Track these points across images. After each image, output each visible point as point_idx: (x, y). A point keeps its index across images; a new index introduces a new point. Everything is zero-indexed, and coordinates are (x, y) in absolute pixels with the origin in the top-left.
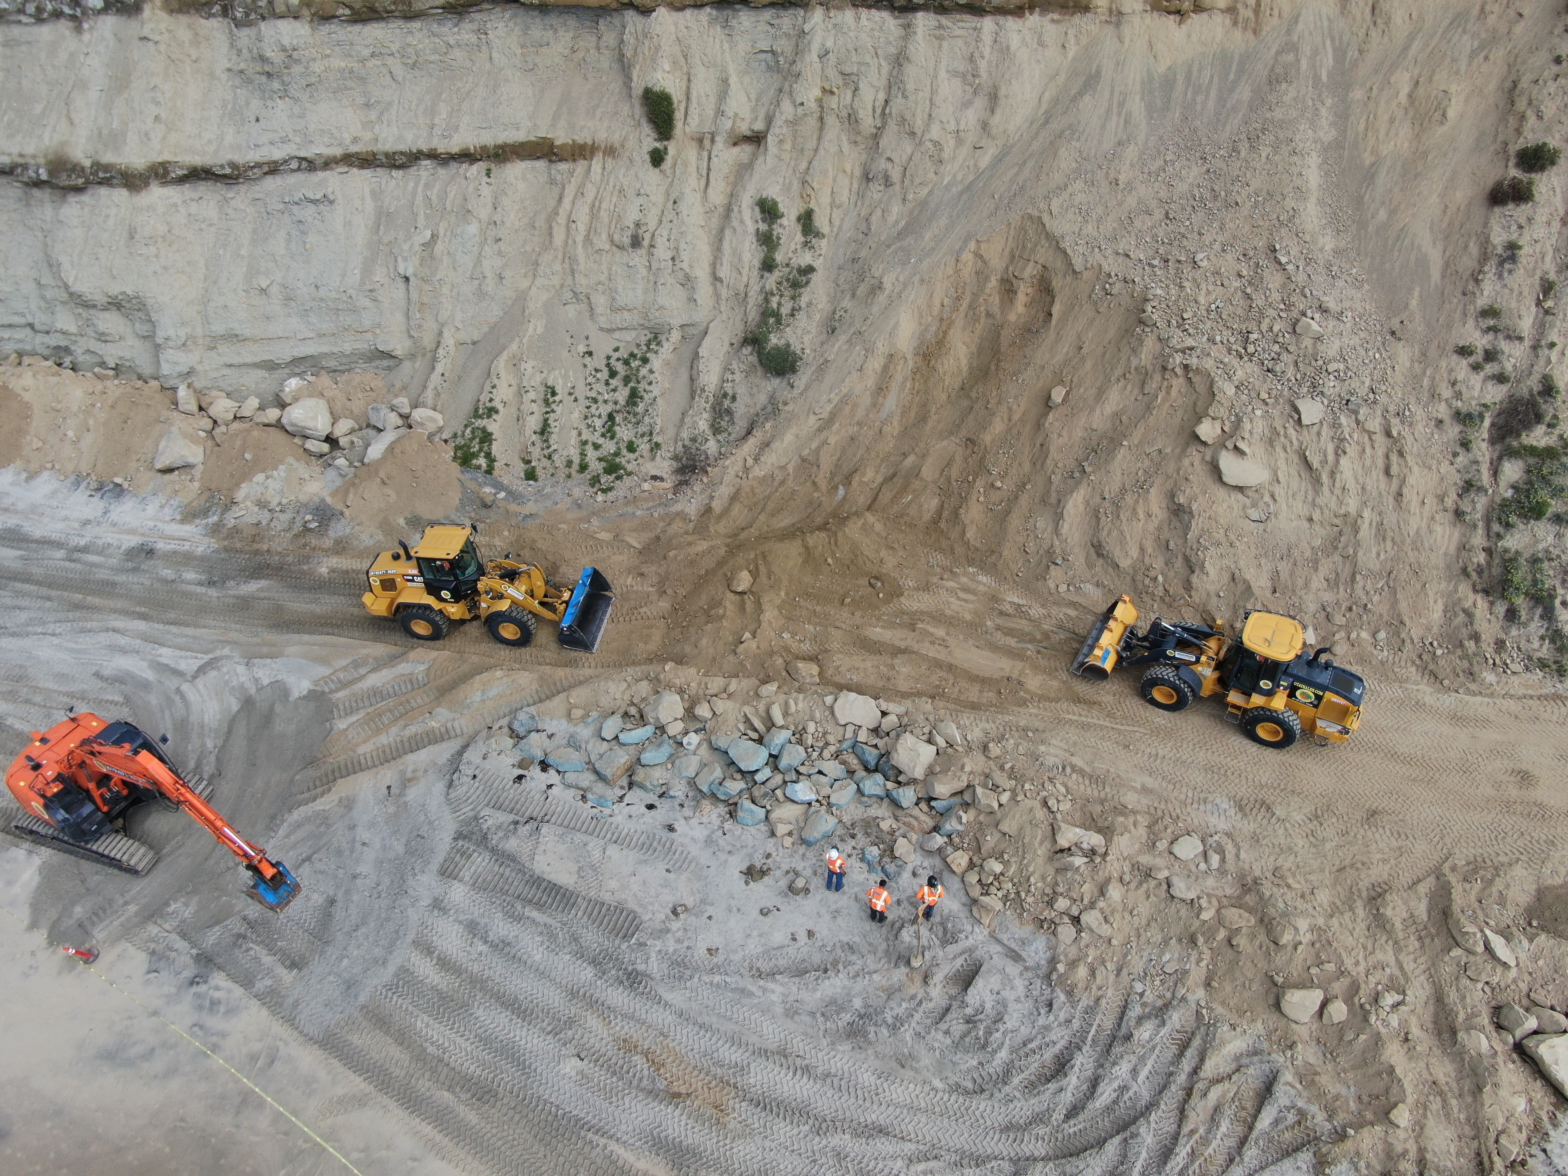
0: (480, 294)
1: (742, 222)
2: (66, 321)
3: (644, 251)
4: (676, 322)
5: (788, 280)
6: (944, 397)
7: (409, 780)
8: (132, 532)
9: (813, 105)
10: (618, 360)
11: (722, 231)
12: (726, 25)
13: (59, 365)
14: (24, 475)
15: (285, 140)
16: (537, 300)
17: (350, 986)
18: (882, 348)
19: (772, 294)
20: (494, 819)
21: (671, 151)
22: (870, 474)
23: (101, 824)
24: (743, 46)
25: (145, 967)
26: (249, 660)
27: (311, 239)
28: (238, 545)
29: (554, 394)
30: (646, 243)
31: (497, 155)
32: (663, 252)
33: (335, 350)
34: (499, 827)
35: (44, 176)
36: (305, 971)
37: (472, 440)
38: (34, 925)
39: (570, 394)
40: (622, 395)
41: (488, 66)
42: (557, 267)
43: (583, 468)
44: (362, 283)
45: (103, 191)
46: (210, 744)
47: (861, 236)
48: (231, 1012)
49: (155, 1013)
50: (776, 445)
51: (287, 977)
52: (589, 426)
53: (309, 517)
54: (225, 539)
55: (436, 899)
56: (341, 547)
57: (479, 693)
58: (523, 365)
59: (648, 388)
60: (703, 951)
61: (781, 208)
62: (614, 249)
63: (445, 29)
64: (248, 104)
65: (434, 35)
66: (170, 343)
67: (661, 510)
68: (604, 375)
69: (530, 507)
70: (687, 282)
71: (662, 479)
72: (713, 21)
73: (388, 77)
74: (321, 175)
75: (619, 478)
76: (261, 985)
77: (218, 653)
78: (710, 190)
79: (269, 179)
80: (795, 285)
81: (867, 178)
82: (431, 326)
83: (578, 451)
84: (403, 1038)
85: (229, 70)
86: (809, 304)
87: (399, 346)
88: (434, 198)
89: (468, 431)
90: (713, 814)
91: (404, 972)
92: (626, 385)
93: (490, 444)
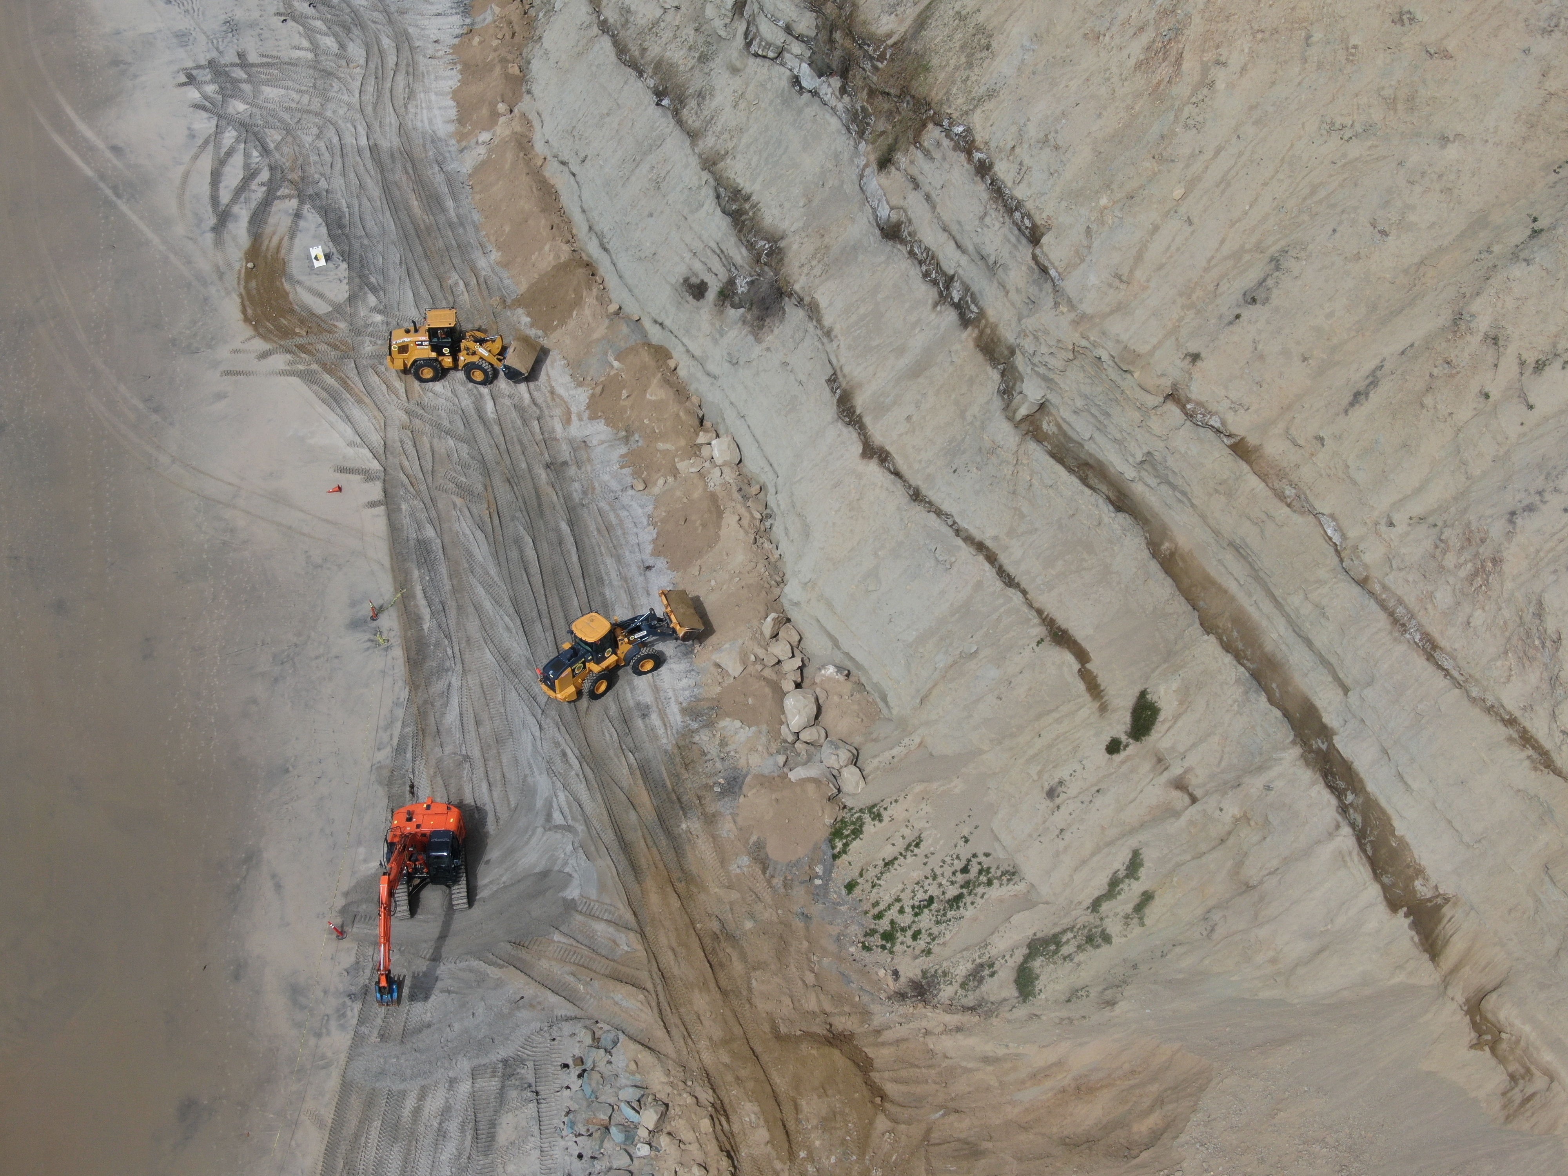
0: (960, 724)
1: (1118, 853)
3: (1051, 805)
4: (1030, 878)
5: (1090, 930)
6: (1052, 1129)
7: (532, 1006)
8: (655, 691)
9: (1227, 819)
10: (980, 863)
12: (1247, 692)
15: (957, 500)
16: (977, 766)
17: (382, 1073)
18: (1063, 1049)
19: (1074, 929)
20: (526, 1072)
21: (1130, 750)
22: (962, 1124)
25: (347, 966)
26: (581, 846)
27: (916, 584)
29: (917, 845)
30: (1058, 801)
31: (1056, 634)
33: (870, 672)
34: (521, 1079)
36: (381, 1044)
37: (853, 823)
38: (346, 894)
39: (926, 856)
40: (953, 892)
43: (879, 916)
45: (855, 436)
46: (504, 879)
47: (1159, 953)
48: (342, 1027)
49: (325, 992)
50: (959, 1036)
51: (374, 1038)
52: (913, 892)
53: (723, 780)
54: (679, 747)
55: (456, 1078)
56: (711, 820)
57: (620, 996)
58: (924, 805)
59: (968, 904)
61: (1142, 872)
62: (1037, 784)
63: (1105, 509)
64: (963, 453)
67: (865, 999)
68: (959, 865)
69: (818, 910)
71: (897, 979)
75: (883, 947)
76: (364, 1030)
77: (576, 826)
79: (933, 517)
80: (1090, 939)
83: (890, 901)
84: (365, 1121)
86: (1080, 964)
87: (896, 708)
88: (1002, 625)
89: (856, 816)
91: (403, 1094)
92: (962, 887)
93: (854, 839)
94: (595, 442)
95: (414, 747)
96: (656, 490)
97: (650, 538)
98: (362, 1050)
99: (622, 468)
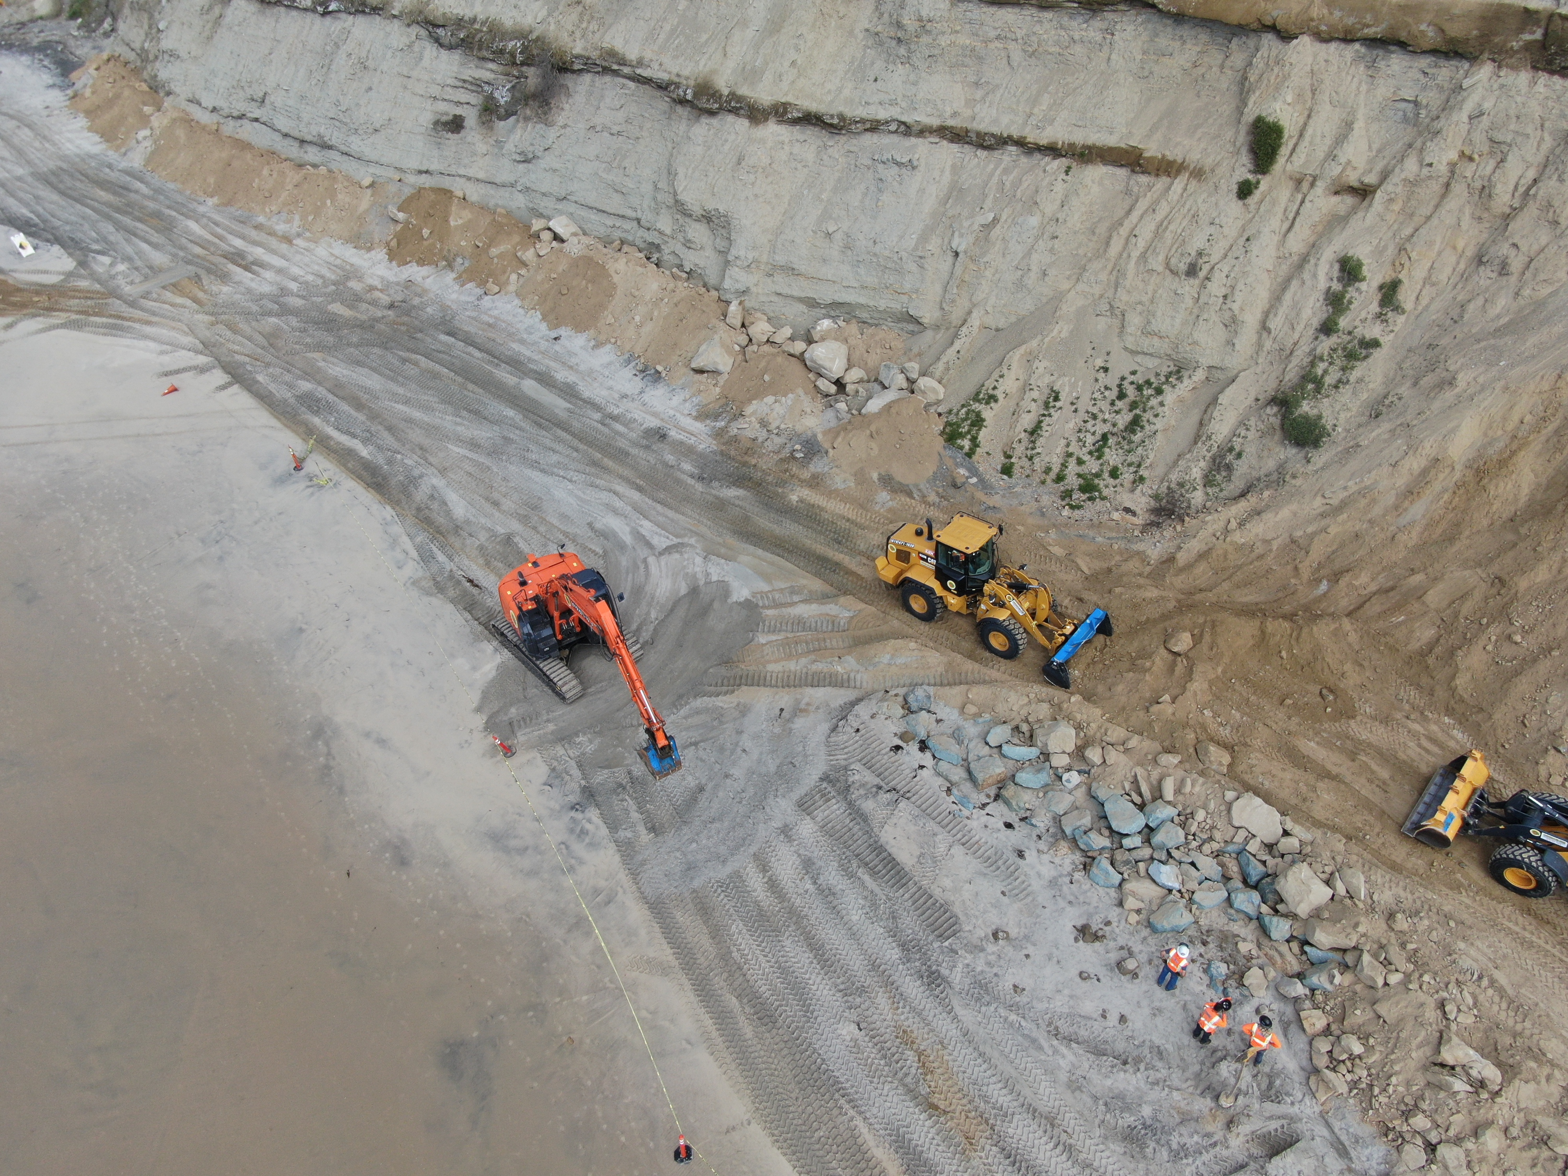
0: (1020, 285)
1: (1315, 276)
2: (665, 223)
3: (1197, 282)
4: (1205, 362)
5: (1344, 349)
6: (1485, 522)
7: (801, 711)
8: (655, 415)
9: (1442, 168)
10: (1132, 383)
11: (1288, 281)
12: (1372, 65)
13: (648, 259)
14: (593, 343)
15: (893, 103)
16: (1072, 304)
17: (690, 868)
18: (1429, 448)
19: (1321, 359)
20: (861, 775)
21: (1263, 186)
22: (1363, 578)
23: (552, 648)
24: (1383, 90)
25: (544, 778)
26: (709, 553)
27: (885, 197)
28: (733, 453)
29: (1056, 399)
30: (1202, 274)
31: (1082, 155)
32: (1216, 288)
33: (871, 304)
34: (863, 785)
35: (689, 97)
36: (660, 838)
37: (964, 420)
38: (479, 710)
39: (1072, 404)
40: (1124, 419)
41: (1103, 66)
42: (1103, 276)
43: (1060, 478)
44: (916, 249)
45: (730, 118)
46: (653, 615)
47: (1449, 322)
48: (593, 845)
49: (537, 820)
50: (1268, 516)
51: (645, 837)
52: (1080, 440)
53: (798, 447)
54: (724, 444)
55: (786, 826)
56: (815, 482)
57: (888, 656)
58: (1037, 363)
59: (1152, 419)
60: (1009, 985)
61: (1365, 271)
62: (1167, 271)
63: (1074, 24)
64: (873, 63)
65: (1062, 27)
66: (739, 263)
67: (1122, 544)
68: (1113, 394)
69: (995, 500)
70: (1232, 324)
71: (1134, 514)
72: (1358, 58)
73: (1005, 61)
74: (913, 140)
75: (1090, 499)
76: (623, 834)
77: (686, 540)
78: (1291, 235)
79: (868, 135)
80: (1351, 355)
81: (1480, 260)
82: (964, 303)
83: (1060, 461)
84: (717, 933)
85: (867, 30)
86: (1360, 381)
87: (928, 314)
88: (1008, 184)
89: (964, 410)
90: (1067, 858)
91: (737, 877)
92: (1130, 411)
93: (980, 430)
94: (420, 279)
95: (442, 548)
96: (512, 288)
97: (537, 320)
98: (640, 858)
99: (462, 286)
